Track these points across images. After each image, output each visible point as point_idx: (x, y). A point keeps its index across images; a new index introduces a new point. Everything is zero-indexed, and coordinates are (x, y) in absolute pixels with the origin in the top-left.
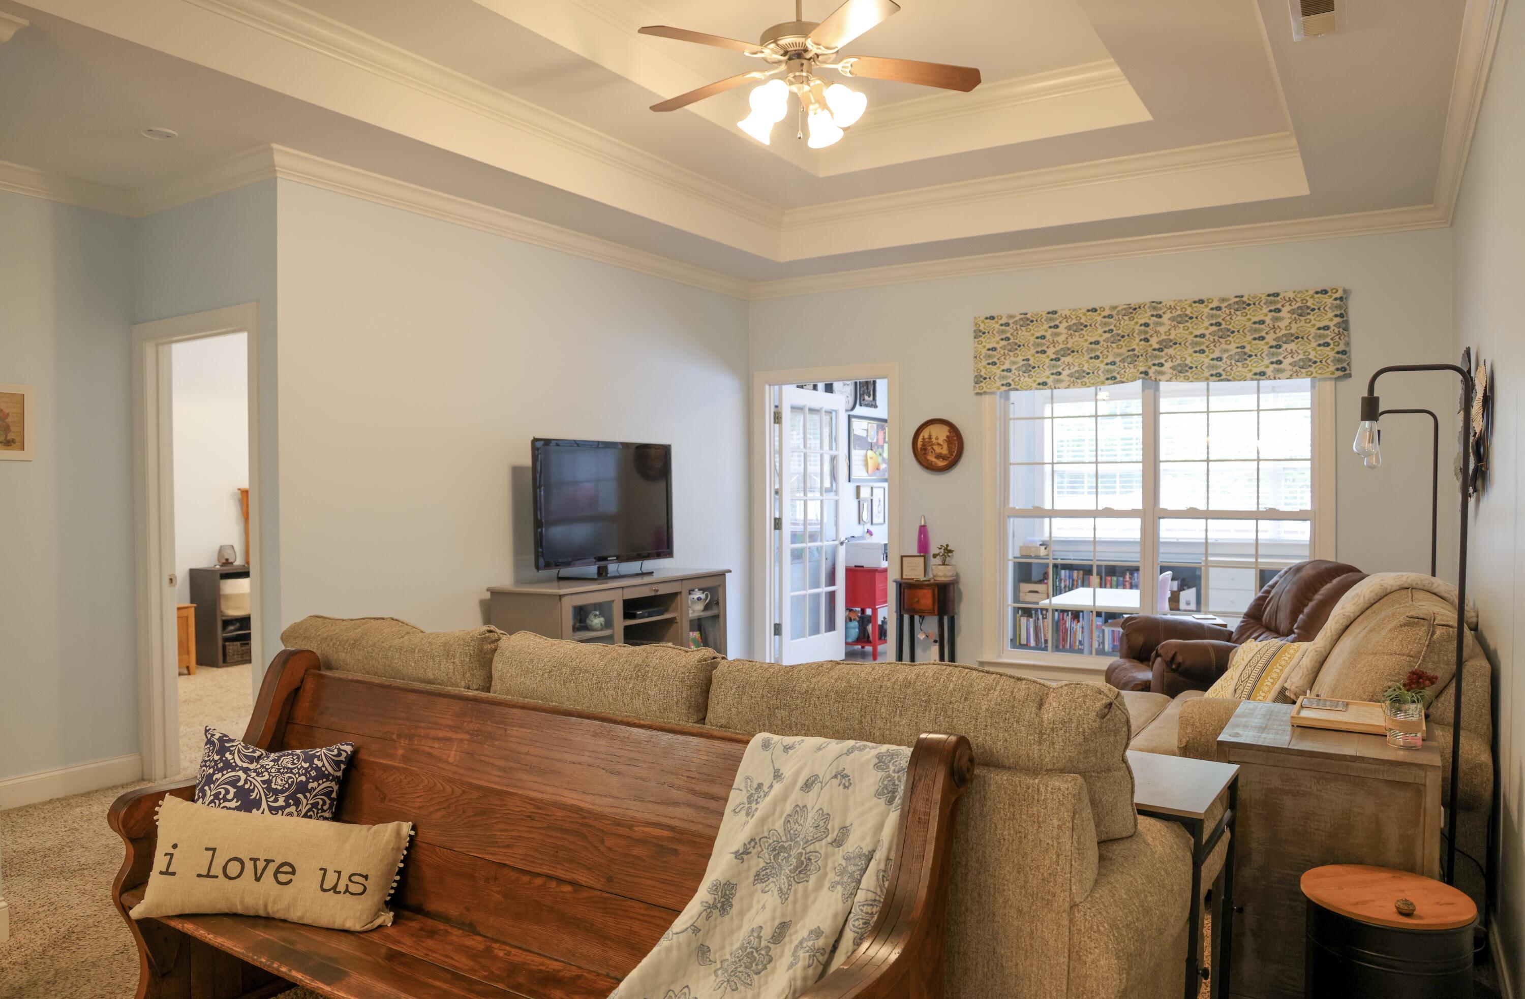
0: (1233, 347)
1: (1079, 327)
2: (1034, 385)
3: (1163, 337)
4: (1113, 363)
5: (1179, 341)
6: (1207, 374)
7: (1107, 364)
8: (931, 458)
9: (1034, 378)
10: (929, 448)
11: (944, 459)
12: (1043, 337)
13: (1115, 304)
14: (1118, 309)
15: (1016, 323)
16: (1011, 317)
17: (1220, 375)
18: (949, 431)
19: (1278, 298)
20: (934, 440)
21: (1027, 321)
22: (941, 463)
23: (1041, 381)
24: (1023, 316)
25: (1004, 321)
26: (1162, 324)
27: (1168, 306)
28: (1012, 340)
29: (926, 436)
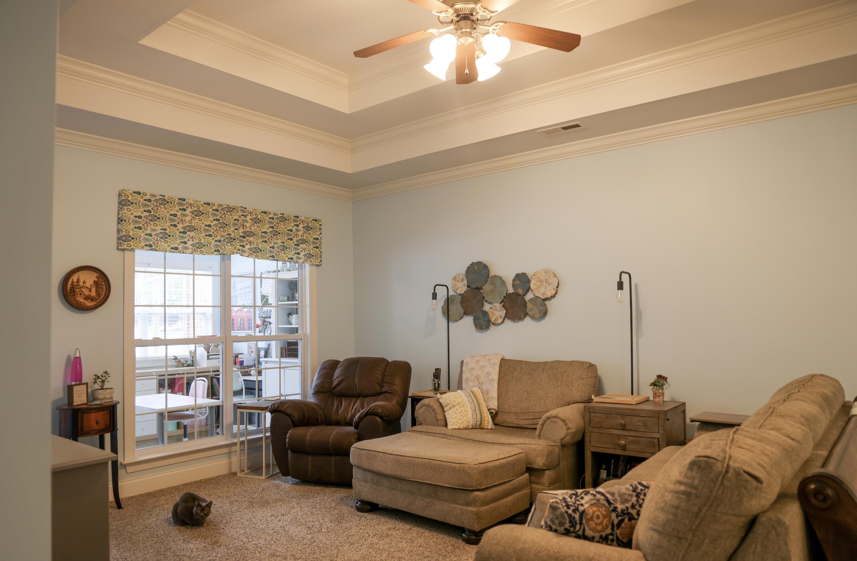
0: (279, 241)
1: (198, 213)
2: (168, 249)
3: (248, 230)
4: (220, 241)
5: (256, 233)
6: (268, 255)
7: (216, 241)
8: (81, 299)
9: (169, 244)
10: (77, 290)
11: (92, 300)
12: (175, 215)
13: (221, 203)
14: (223, 207)
15: (156, 201)
16: (153, 196)
17: (274, 257)
18: (97, 277)
19: (298, 219)
20: (81, 284)
21: (164, 201)
22: (89, 304)
23: (174, 246)
24: (162, 197)
25: (147, 197)
26: (247, 222)
27: (249, 211)
28: (152, 213)
29: (75, 280)
